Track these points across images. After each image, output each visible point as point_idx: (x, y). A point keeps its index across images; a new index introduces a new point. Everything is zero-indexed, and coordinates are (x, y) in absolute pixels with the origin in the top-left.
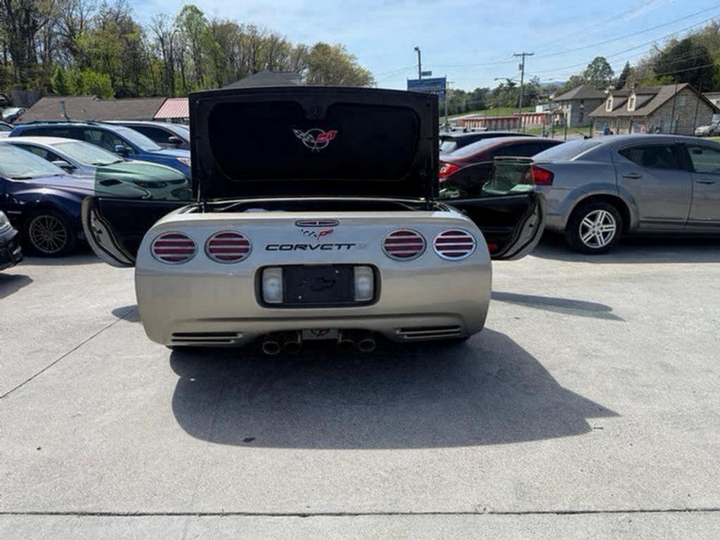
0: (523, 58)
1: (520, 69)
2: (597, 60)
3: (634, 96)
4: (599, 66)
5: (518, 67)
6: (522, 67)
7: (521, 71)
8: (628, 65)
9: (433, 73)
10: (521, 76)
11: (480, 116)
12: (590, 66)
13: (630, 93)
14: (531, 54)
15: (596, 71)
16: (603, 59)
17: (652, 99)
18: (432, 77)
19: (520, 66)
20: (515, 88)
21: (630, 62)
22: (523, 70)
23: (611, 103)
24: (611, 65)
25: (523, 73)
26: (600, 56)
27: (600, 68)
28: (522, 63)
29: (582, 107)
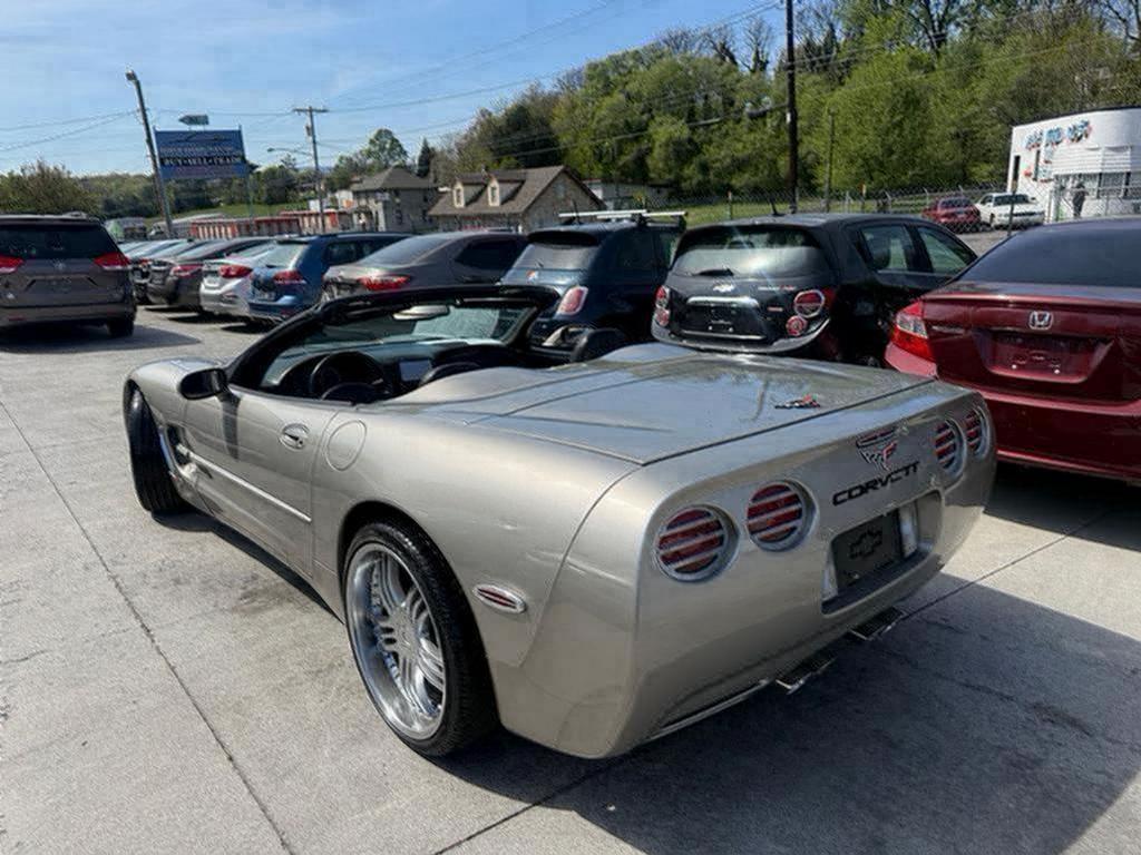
0: (311, 117)
1: (309, 134)
2: (380, 132)
3: (494, 183)
4: (386, 143)
5: (305, 132)
6: (311, 130)
7: (311, 138)
8: (425, 143)
9: (210, 121)
10: (312, 146)
11: (220, 217)
12: (372, 142)
13: (490, 179)
14: (324, 111)
15: (382, 149)
16: (388, 133)
17: (520, 187)
18: (208, 128)
19: (308, 128)
20: (259, 173)
21: (429, 140)
22: (314, 137)
23: (462, 194)
24: (401, 142)
25: (314, 142)
26: (384, 128)
27: (388, 146)
28: (310, 124)
29: (398, 200)
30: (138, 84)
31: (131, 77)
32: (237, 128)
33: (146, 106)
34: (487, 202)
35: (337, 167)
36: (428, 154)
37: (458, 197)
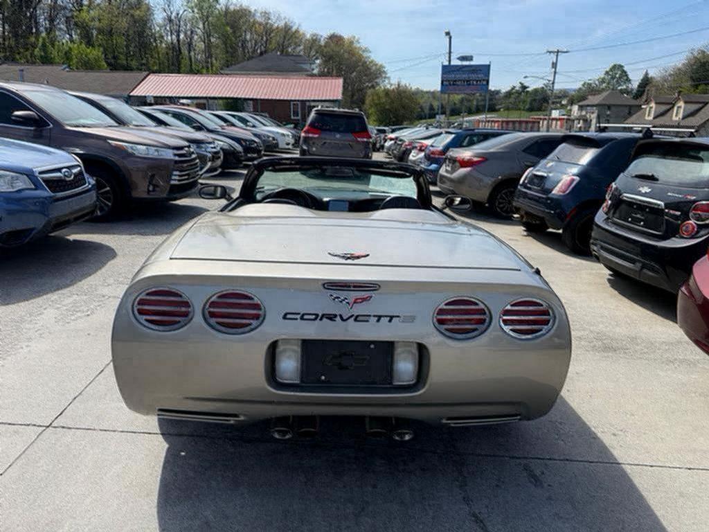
0: (557, 56)
1: (553, 67)
2: (614, 67)
3: (681, 104)
4: (616, 74)
5: (551, 66)
6: (554, 65)
7: (554, 70)
9: (474, 59)
10: (553, 75)
11: (494, 117)
12: (607, 73)
13: (678, 99)
14: (566, 52)
15: (613, 78)
16: (621, 67)
17: (703, 107)
18: (472, 63)
19: (553, 63)
20: (528, 92)
22: (556, 69)
23: (653, 110)
24: (628, 73)
25: (555, 73)
26: (618, 63)
27: (617, 76)
28: (555, 61)
29: (608, 113)
30: (450, 38)
31: (448, 34)
32: (488, 63)
33: (452, 50)
34: (672, 117)
35: (580, 89)
36: (646, 81)
37: (649, 113)
